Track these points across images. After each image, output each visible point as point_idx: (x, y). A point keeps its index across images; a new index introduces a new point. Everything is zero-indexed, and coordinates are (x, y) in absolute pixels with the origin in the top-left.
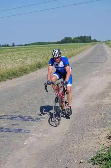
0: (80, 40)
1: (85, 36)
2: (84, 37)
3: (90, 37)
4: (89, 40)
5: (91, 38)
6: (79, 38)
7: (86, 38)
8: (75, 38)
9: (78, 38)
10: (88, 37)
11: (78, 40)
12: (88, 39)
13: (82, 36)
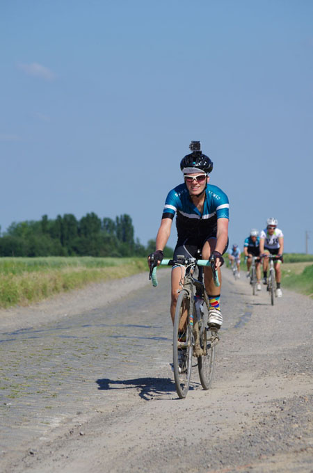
0: (58, 240)
1: (91, 219)
2: (83, 220)
3: (125, 225)
4: (120, 243)
5: (132, 235)
6: (48, 227)
7: (96, 231)
8: (24, 225)
9: (44, 231)
10: (109, 224)
11: (40, 239)
12: (107, 240)
13: (72, 217)
